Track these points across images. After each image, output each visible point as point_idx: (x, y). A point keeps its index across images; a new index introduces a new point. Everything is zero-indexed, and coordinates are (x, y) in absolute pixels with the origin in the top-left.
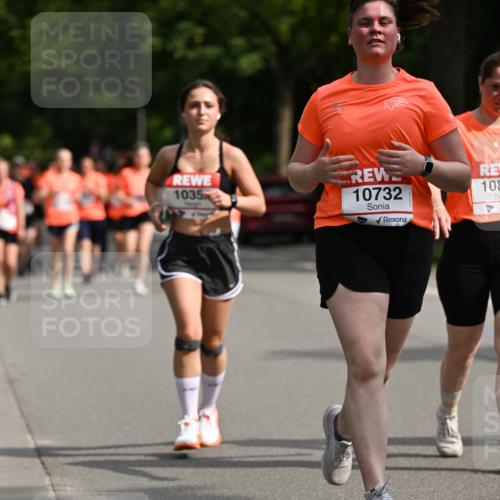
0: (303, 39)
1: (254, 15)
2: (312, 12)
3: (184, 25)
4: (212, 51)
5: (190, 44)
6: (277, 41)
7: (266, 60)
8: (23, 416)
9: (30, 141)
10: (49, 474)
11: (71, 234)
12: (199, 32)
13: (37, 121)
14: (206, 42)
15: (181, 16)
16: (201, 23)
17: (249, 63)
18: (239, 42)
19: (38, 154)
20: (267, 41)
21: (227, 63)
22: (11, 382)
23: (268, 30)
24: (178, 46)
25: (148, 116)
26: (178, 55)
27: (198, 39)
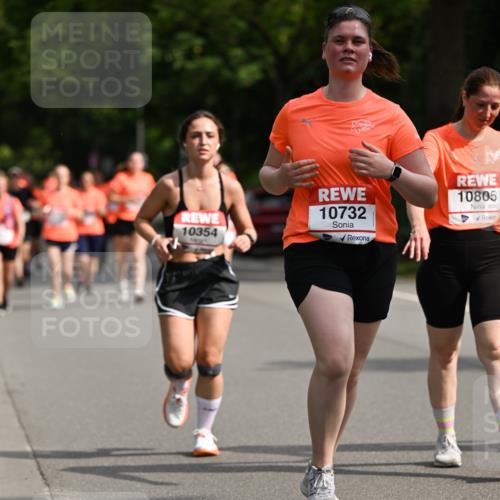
0: (302, 50)
1: (253, 26)
2: (311, 23)
3: (183, 36)
4: (211, 62)
5: (189, 55)
6: (276, 52)
7: (264, 71)
8: (23, 427)
9: (29, 152)
10: (48, 485)
12: (198, 43)
13: (36, 132)
14: (205, 53)
15: (180, 27)
16: (200, 34)
17: (248, 74)
18: (237, 53)
19: (38, 165)
20: (266, 52)
21: (226, 74)
22: (10, 393)
23: (268, 40)
24: (177, 56)
25: (147, 127)
26: (178, 64)
27: (197, 50)
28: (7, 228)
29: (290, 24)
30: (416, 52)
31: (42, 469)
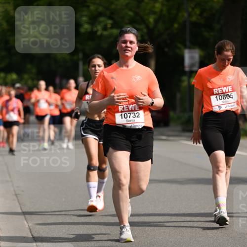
0: (161, 26)
1: (137, 14)
2: (165, 12)
3: (102, 19)
4: (115, 31)
5: (105, 28)
6: (147, 27)
9: (26, 76)
11: (47, 119)
12: (110, 22)
13: (29, 66)
14: (112, 27)
15: (101, 14)
16: (110, 18)
19: (30, 83)
20: (142, 26)
22: (16, 195)
23: (143, 21)
24: (99, 29)
25: (84, 64)
26: (99, 33)
27: (109, 26)
28: (15, 113)
29: (155, 13)
30: (217, 26)
31: (33, 233)
